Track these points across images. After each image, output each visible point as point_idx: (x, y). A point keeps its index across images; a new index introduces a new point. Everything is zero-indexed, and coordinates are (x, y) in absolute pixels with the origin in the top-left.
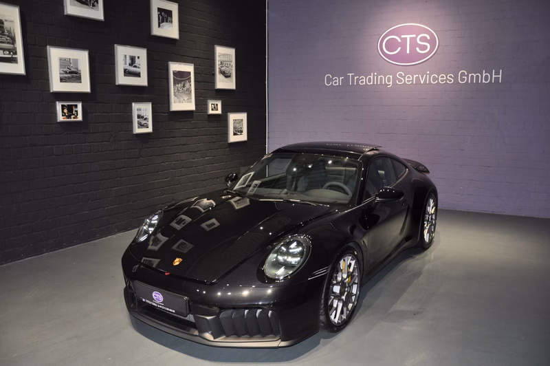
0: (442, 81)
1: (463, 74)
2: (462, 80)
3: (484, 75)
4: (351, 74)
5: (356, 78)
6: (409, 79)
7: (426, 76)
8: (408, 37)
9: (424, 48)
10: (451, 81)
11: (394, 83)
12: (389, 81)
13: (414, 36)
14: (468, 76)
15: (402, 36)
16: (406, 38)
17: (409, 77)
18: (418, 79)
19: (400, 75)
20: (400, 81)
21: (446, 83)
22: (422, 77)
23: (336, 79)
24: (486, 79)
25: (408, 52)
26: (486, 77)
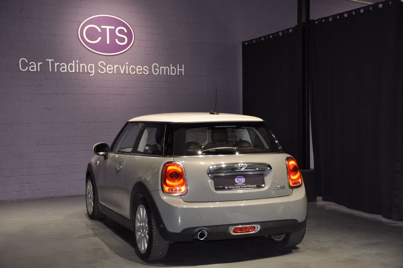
0: (139, 72)
1: (155, 67)
2: (156, 72)
3: (171, 68)
4: (50, 60)
5: (56, 64)
6: (110, 69)
7: (125, 67)
8: (108, 28)
9: (122, 40)
10: (146, 72)
11: (96, 72)
12: (91, 69)
13: (113, 27)
14: (159, 68)
15: (102, 27)
16: (106, 29)
17: (110, 67)
18: (118, 68)
19: (101, 64)
20: (103, 70)
21: (143, 74)
22: (122, 67)
23: (33, 64)
24: (173, 73)
25: (108, 42)
26: (173, 69)
